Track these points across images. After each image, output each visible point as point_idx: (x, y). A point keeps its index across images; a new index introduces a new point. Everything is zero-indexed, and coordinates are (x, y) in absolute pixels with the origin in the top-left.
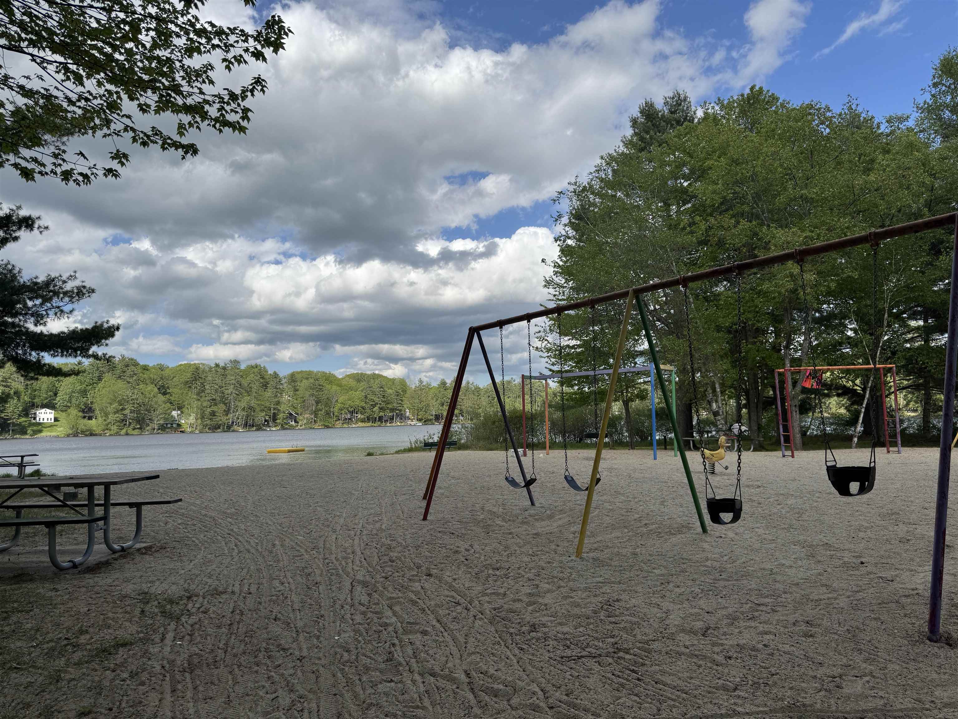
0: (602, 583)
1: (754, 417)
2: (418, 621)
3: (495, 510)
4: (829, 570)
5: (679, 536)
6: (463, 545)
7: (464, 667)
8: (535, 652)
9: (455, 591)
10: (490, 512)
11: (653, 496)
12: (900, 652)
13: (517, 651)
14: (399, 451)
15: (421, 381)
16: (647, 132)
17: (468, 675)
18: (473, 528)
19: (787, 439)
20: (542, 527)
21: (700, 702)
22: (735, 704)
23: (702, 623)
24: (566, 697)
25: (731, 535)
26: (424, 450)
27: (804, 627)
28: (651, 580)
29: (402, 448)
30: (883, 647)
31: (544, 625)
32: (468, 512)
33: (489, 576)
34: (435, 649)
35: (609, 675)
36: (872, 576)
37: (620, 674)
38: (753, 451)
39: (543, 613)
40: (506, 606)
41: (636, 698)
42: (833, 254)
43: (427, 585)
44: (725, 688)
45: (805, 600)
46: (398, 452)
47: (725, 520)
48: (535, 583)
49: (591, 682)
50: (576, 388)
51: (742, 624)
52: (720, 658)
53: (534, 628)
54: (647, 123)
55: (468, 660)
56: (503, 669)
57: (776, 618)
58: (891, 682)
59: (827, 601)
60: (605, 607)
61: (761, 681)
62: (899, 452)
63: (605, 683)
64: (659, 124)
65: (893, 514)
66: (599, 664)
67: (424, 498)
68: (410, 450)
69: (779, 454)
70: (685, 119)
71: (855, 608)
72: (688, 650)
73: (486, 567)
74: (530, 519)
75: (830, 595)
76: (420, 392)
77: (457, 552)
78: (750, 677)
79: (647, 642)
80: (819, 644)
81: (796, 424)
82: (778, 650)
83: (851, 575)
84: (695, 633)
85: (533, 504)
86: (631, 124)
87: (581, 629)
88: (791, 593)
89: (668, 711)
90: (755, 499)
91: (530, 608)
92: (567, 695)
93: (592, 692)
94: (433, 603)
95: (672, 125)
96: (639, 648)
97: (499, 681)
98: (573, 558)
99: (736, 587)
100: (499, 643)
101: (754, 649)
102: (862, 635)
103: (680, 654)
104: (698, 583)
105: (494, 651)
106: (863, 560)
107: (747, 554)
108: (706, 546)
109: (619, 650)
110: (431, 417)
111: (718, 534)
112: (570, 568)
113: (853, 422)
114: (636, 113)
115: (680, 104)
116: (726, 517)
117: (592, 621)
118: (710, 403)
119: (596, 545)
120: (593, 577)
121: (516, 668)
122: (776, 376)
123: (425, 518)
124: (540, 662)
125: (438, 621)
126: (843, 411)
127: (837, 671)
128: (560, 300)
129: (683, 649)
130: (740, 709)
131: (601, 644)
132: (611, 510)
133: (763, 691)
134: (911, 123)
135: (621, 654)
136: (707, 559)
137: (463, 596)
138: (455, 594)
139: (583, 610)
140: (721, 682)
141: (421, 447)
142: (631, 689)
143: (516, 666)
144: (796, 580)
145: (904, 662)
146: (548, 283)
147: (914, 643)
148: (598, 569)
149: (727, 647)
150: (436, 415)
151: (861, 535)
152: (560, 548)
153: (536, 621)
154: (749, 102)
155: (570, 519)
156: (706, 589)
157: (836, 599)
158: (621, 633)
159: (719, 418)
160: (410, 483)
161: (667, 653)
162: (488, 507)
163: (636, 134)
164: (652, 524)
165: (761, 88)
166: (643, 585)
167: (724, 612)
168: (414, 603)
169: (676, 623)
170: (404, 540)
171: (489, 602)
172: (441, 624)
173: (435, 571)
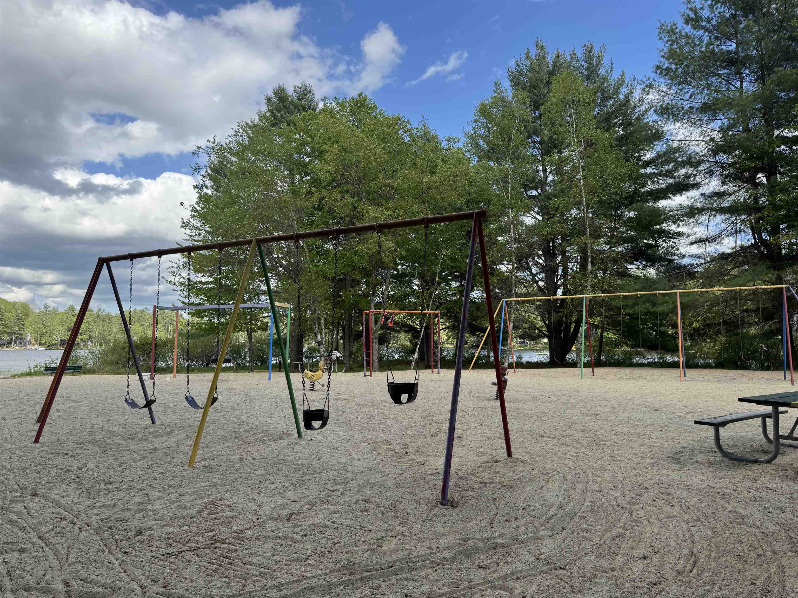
0: (209, 486)
1: (347, 347)
2: (17, 540)
3: (114, 429)
4: (385, 460)
5: (279, 442)
6: (75, 464)
7: (63, 577)
8: (138, 554)
9: (63, 507)
10: (109, 432)
11: (263, 410)
12: (422, 515)
13: (120, 555)
14: (15, 375)
15: (47, 306)
16: (279, 111)
17: (66, 584)
18: (90, 448)
19: (368, 364)
20: (160, 443)
21: (278, 574)
22: (305, 571)
23: (288, 510)
24: (162, 589)
25: (319, 437)
26: (44, 374)
27: (362, 505)
28: (252, 479)
29: (19, 373)
30: (412, 513)
31: (150, 529)
32: (85, 433)
33: (100, 490)
34: (33, 565)
35: (205, 564)
36: (411, 462)
37: (215, 561)
38: (345, 371)
39: (151, 518)
40: (114, 516)
41: (226, 580)
42: (407, 230)
43: (31, 505)
44: (299, 560)
45: (365, 484)
46: (13, 377)
47: (317, 427)
48: (146, 492)
49: (186, 573)
50: (206, 319)
51: (319, 507)
52: (298, 537)
53: (140, 532)
54: (279, 104)
55: (69, 570)
56: (104, 573)
57: (344, 500)
58: (414, 537)
59: (380, 483)
60: (209, 506)
61: (327, 550)
62: (439, 373)
63: (201, 571)
64: (289, 107)
65: (430, 416)
66: (198, 556)
67: (38, 421)
68: (29, 374)
69: (362, 374)
70: (309, 107)
71: (398, 486)
72: (274, 534)
73: (98, 483)
74: (150, 436)
75: (383, 479)
76: (44, 317)
77: (68, 471)
78: (319, 549)
79: (241, 532)
80: (371, 516)
81: (375, 352)
82: (342, 524)
83: (398, 462)
84: (281, 520)
85: (153, 422)
86: (266, 101)
87: (184, 528)
88: (357, 480)
89: (252, 585)
90: (341, 409)
91: (139, 515)
92: (164, 587)
93: (187, 581)
94: (35, 521)
95: (299, 110)
96: (234, 538)
97: (98, 585)
98: (186, 467)
99: (317, 479)
100: (103, 550)
101: (325, 526)
102: (400, 506)
103: (266, 538)
104: (289, 478)
105: (97, 558)
106: (407, 450)
107: (330, 452)
108: (299, 448)
109: (216, 541)
110: (56, 342)
111: (309, 438)
112: (181, 476)
113: (413, 352)
114: (270, 93)
115: (306, 95)
116: (316, 424)
117: (195, 519)
118: (316, 335)
119: (208, 455)
120: (202, 482)
121: (118, 570)
122: (364, 315)
123: (37, 440)
124: (142, 561)
125: (40, 538)
126: (408, 343)
127: (381, 534)
128: (196, 241)
129: (270, 534)
130: (308, 575)
131: (201, 538)
132: (225, 424)
133: (327, 557)
134: (460, 145)
135: (218, 544)
136: (299, 459)
137: (70, 511)
138: (61, 511)
139: (188, 511)
140: (296, 555)
141: (41, 372)
142: (222, 573)
143: (118, 569)
144: (362, 469)
145: (424, 522)
146: (185, 225)
147: (431, 508)
148: (206, 475)
149: (304, 527)
150: (61, 340)
151: (409, 432)
152: (175, 460)
153: (143, 526)
154: (357, 105)
155: (188, 434)
156: (295, 483)
157: (386, 481)
158: (220, 527)
159: (321, 346)
160: (23, 406)
161: (256, 538)
162: (109, 427)
163: (269, 110)
164: (260, 433)
165: (366, 96)
166: (244, 485)
167: (306, 500)
168: (13, 523)
169: (267, 513)
170: (10, 463)
171: (97, 514)
172: (42, 540)
173: (42, 491)
